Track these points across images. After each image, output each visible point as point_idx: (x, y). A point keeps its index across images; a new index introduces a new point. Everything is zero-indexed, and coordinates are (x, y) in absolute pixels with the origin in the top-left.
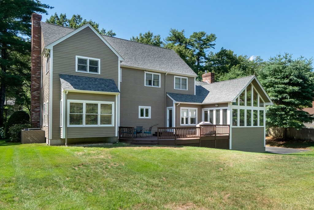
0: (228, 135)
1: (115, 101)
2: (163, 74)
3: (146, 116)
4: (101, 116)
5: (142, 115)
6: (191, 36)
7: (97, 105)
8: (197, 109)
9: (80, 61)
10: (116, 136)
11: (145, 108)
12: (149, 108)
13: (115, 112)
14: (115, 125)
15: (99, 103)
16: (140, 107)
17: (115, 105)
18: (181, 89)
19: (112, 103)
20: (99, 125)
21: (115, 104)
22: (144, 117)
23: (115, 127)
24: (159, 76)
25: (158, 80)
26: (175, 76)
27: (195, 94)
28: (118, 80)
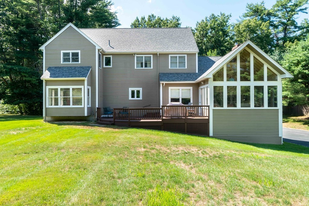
0: (207, 118)
1: (84, 85)
2: (155, 55)
3: (137, 97)
4: (73, 99)
5: (133, 96)
6: (274, 6)
7: (69, 89)
8: (191, 88)
9: (65, 54)
10: (85, 116)
11: (135, 89)
12: (141, 89)
13: (84, 94)
14: (84, 106)
15: (71, 87)
16: (130, 89)
17: (84, 89)
18: (178, 68)
19: (82, 87)
20: (71, 106)
21: (84, 87)
22: (135, 98)
23: (84, 107)
24: (150, 57)
25: (150, 61)
26: (170, 55)
27: (197, 72)
28: (96, 66)
